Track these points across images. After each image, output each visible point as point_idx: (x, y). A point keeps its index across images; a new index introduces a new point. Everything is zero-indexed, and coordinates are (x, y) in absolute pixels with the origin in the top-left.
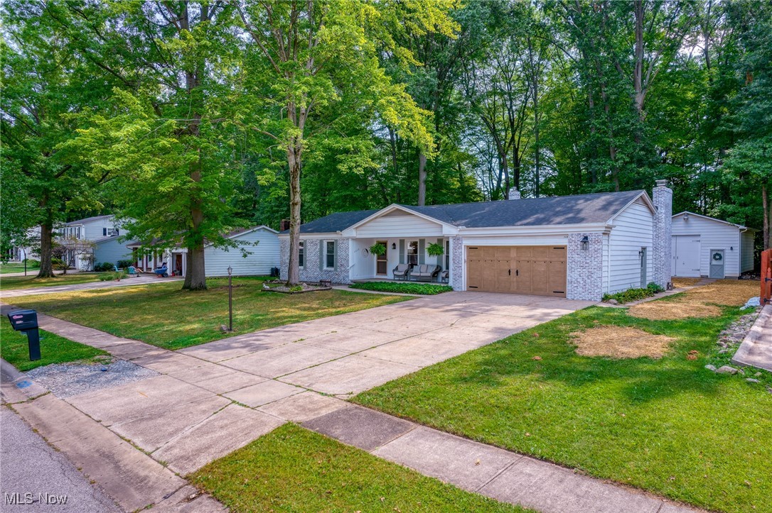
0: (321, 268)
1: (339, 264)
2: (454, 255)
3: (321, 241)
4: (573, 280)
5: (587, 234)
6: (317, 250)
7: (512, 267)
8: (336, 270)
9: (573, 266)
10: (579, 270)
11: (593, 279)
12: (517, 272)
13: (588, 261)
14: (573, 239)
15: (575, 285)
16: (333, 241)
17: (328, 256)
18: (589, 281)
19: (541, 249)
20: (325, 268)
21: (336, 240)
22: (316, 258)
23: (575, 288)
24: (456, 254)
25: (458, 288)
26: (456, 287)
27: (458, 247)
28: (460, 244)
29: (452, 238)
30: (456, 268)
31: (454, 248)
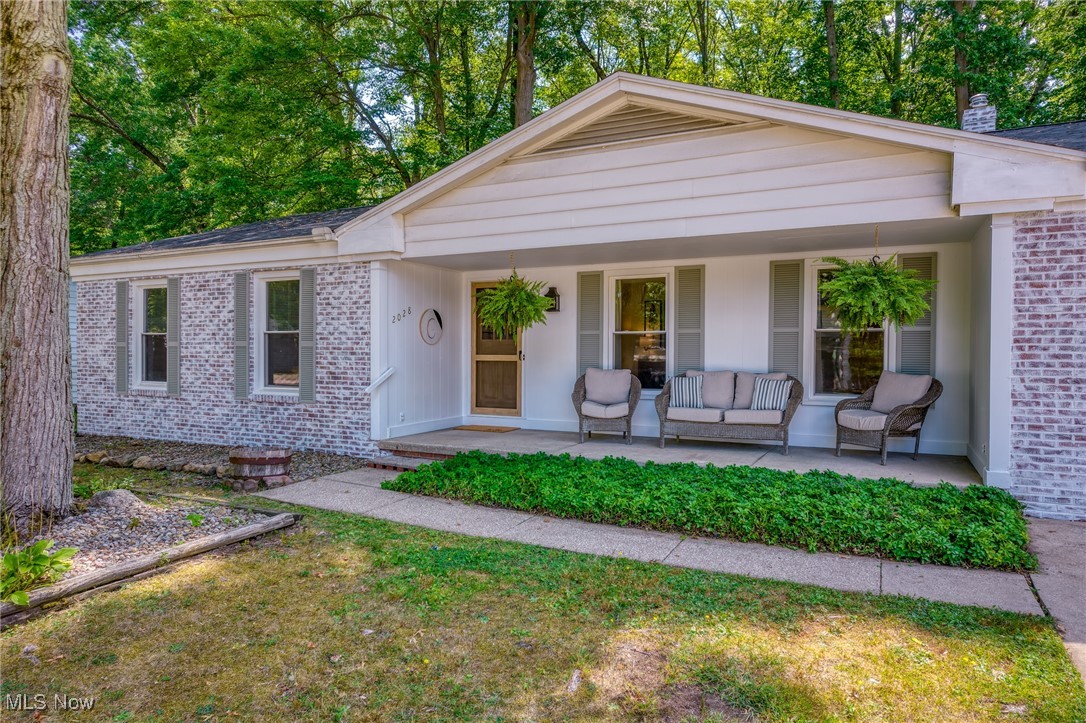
0: (241, 387)
1: (321, 373)
2: (1028, 315)
3: (242, 280)
6: (225, 315)
8: (307, 396)
16: (294, 275)
17: (271, 339)
20: (259, 388)
21: (310, 273)
22: (220, 348)
24: (1042, 309)
25: (1062, 500)
26: (1041, 495)
27: (1058, 272)
28: (1075, 258)
29: (1009, 221)
30: (1042, 387)
31: (1030, 281)
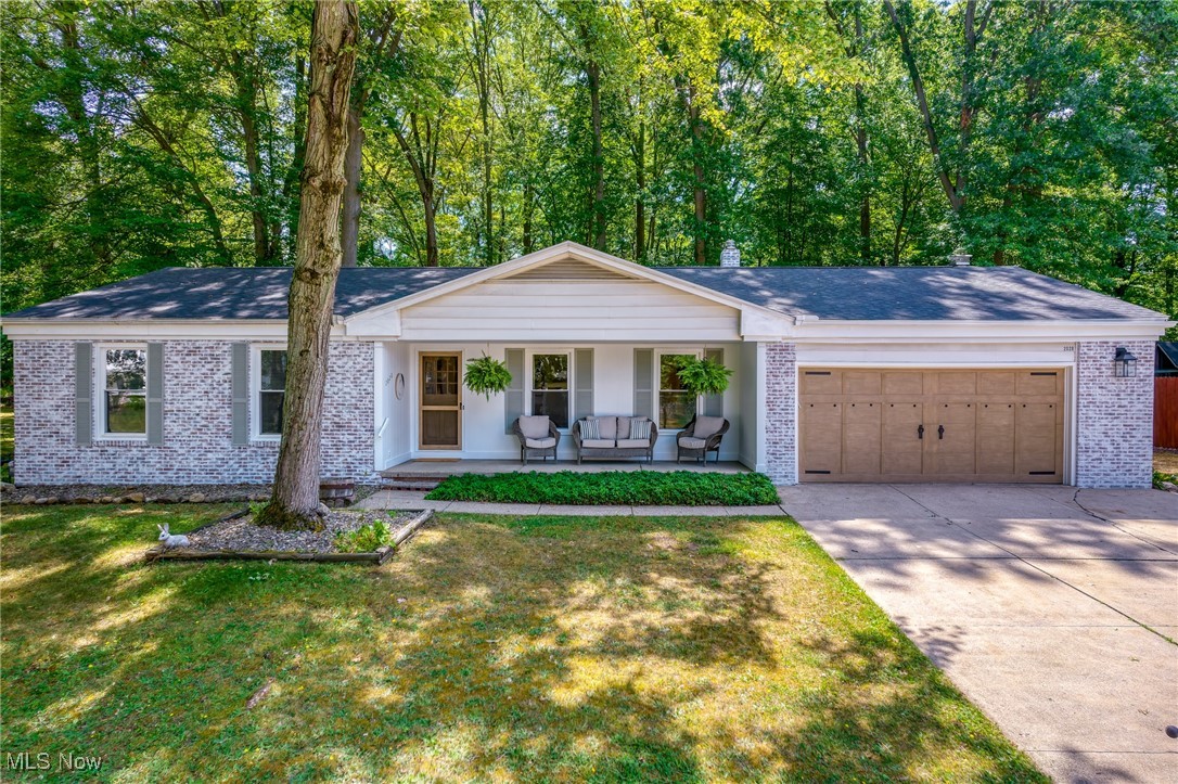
2: (771, 390)
3: (240, 350)
4: (1092, 444)
5: (1123, 343)
6: (219, 377)
7: (926, 420)
9: (1091, 414)
10: (1104, 422)
11: (1134, 441)
12: (941, 430)
13: (1124, 403)
14: (1091, 353)
15: (1096, 455)
18: (1126, 445)
19: (1000, 376)
22: (214, 404)
23: (1096, 463)
24: (777, 387)
25: (786, 476)
26: (778, 475)
27: (783, 370)
28: (790, 364)
29: (764, 345)
30: (778, 424)
31: (772, 373)
